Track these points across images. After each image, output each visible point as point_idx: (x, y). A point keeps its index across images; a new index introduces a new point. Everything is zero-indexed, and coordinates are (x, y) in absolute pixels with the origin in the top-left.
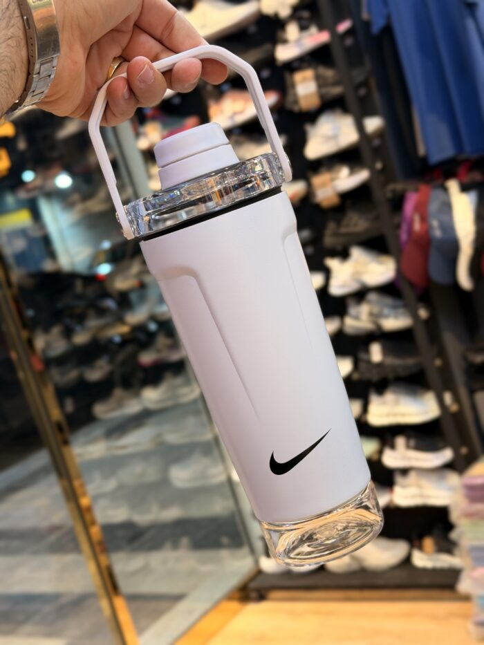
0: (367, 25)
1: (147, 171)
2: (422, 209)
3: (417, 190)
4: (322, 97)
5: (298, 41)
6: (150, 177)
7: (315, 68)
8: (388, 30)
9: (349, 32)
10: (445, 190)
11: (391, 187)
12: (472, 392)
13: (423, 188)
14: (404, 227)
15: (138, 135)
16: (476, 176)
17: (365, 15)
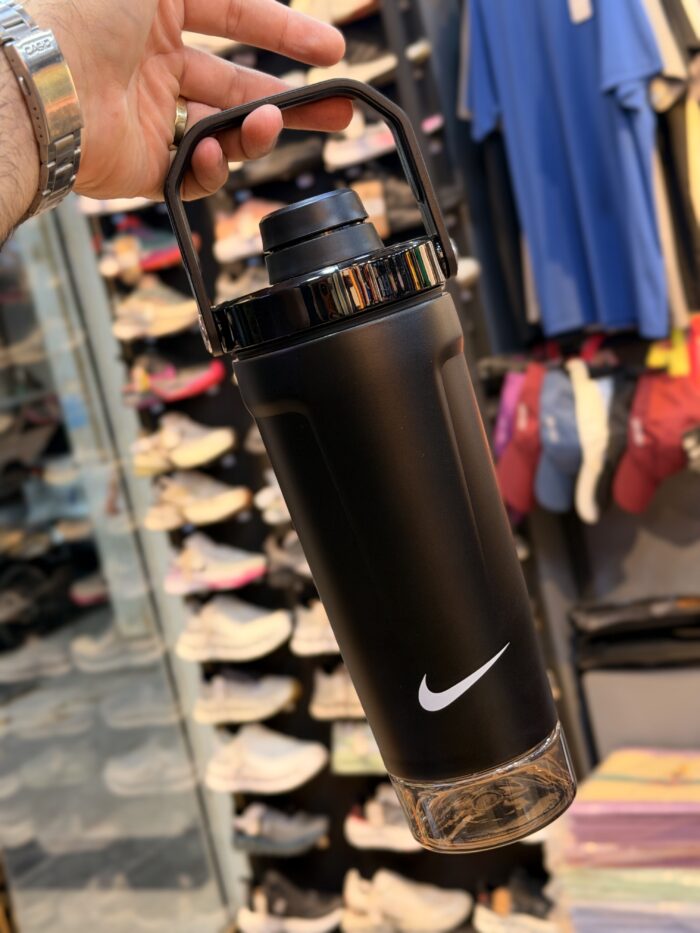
0: (465, 127)
1: (112, 308)
2: (531, 398)
3: (524, 371)
4: (391, 223)
5: (361, 140)
6: (114, 318)
7: (384, 181)
8: (496, 137)
9: (438, 134)
10: (567, 373)
11: (485, 363)
12: (579, 673)
13: (533, 368)
14: (502, 423)
15: (100, 254)
16: (608, 358)
17: (463, 112)
